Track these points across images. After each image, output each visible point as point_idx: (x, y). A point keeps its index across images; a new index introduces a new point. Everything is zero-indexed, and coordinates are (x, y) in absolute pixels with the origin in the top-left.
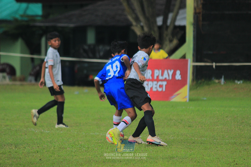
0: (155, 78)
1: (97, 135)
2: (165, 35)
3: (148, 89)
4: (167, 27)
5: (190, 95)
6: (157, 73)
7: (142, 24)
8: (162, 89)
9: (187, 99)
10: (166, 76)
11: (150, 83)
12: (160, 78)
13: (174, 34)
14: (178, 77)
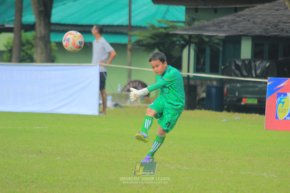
1: (249, 175)
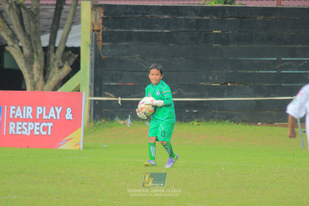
0: (38, 117)
2: (52, 60)
3: (27, 132)
4: (56, 48)
5: (84, 141)
6: (40, 110)
7: (20, 44)
8: (47, 133)
9: (81, 146)
10: (52, 114)
11: (30, 124)
12: (45, 117)
13: (64, 59)
14: (69, 116)
